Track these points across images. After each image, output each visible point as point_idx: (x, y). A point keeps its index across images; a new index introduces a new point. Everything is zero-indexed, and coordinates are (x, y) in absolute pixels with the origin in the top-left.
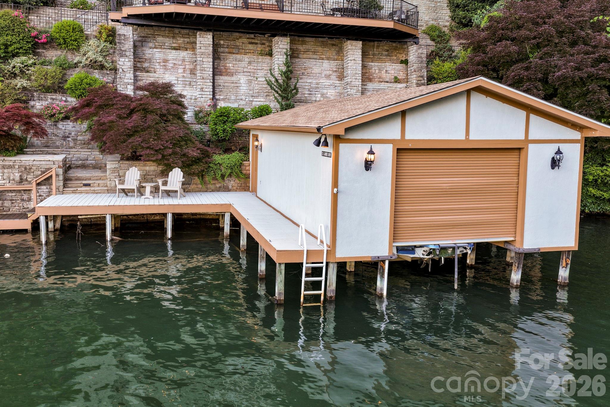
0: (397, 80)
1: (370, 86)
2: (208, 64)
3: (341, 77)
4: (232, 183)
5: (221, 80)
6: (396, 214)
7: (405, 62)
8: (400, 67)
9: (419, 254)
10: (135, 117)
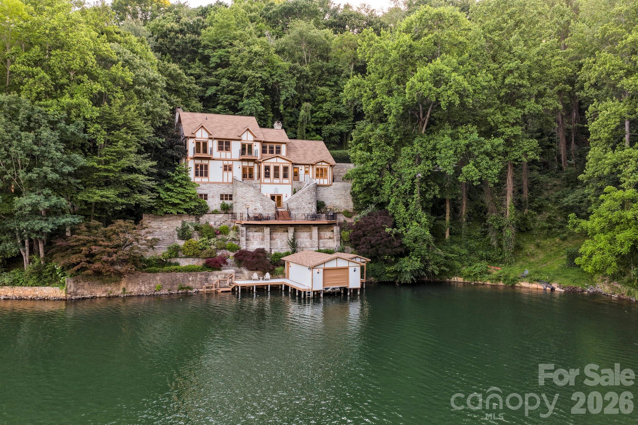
0: (330, 238)
1: (321, 241)
2: (268, 237)
3: (311, 238)
4: (281, 276)
5: (272, 241)
6: (324, 281)
7: (333, 231)
8: (331, 233)
9: (329, 290)
10: (255, 259)
